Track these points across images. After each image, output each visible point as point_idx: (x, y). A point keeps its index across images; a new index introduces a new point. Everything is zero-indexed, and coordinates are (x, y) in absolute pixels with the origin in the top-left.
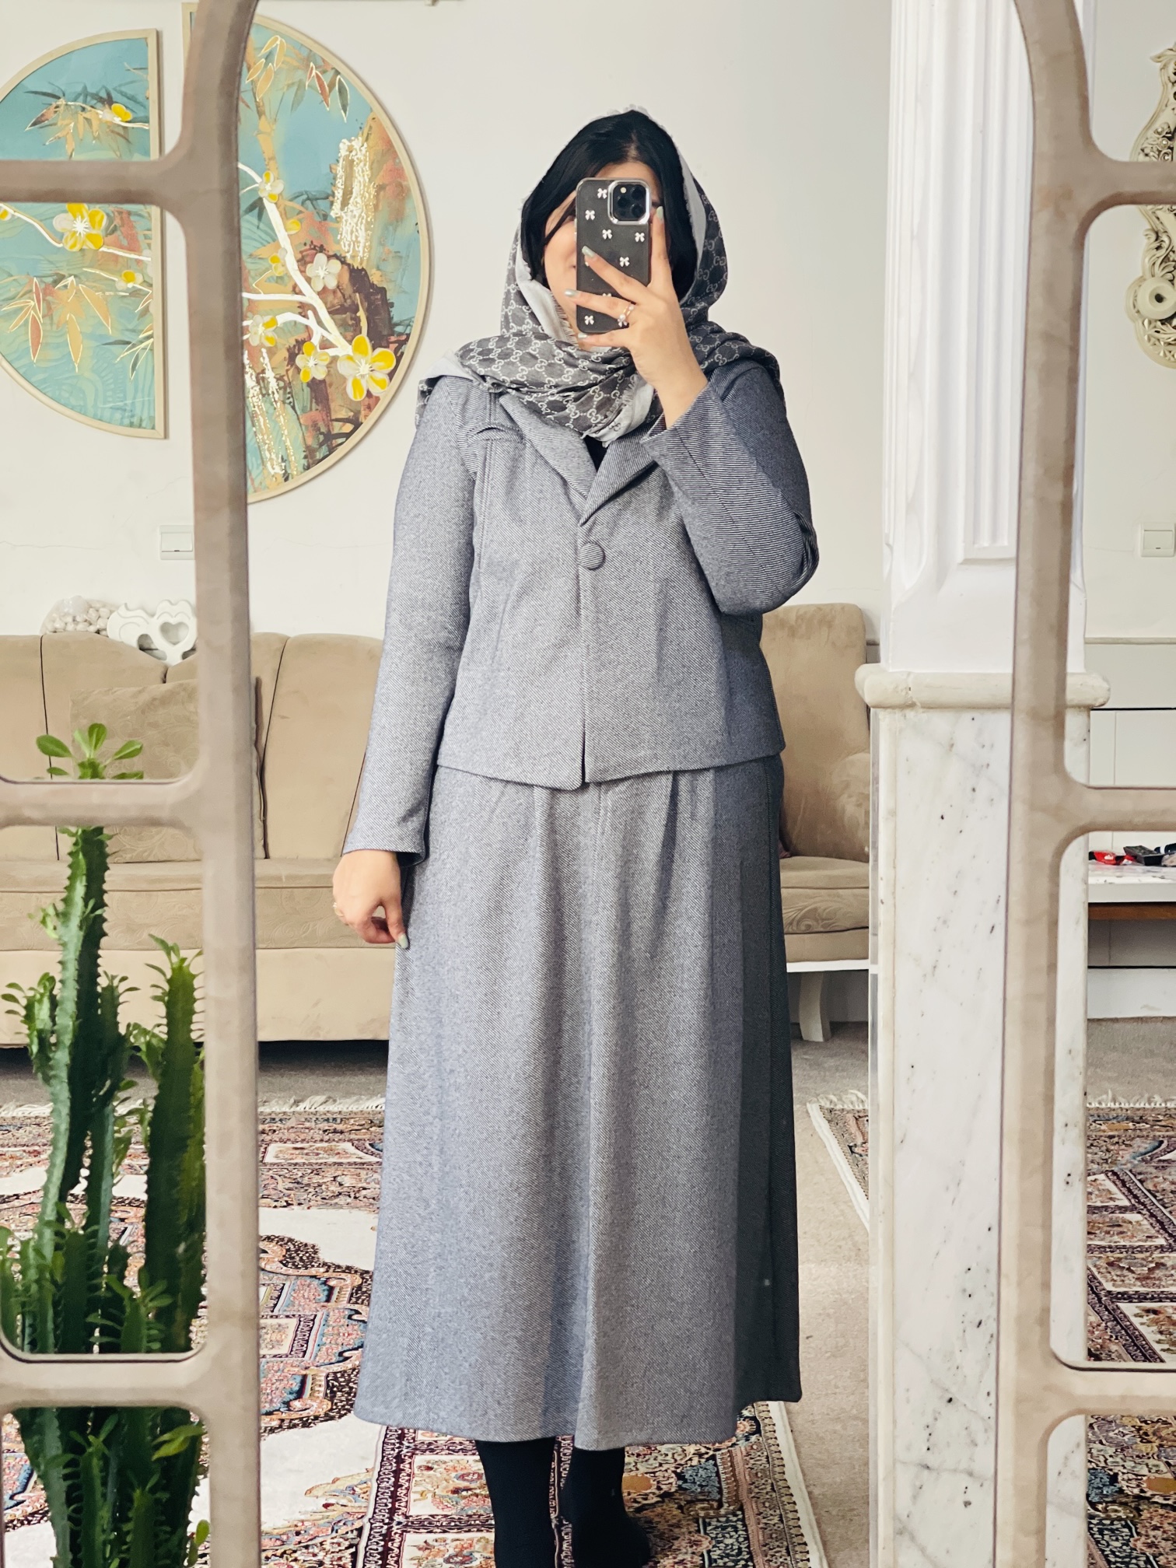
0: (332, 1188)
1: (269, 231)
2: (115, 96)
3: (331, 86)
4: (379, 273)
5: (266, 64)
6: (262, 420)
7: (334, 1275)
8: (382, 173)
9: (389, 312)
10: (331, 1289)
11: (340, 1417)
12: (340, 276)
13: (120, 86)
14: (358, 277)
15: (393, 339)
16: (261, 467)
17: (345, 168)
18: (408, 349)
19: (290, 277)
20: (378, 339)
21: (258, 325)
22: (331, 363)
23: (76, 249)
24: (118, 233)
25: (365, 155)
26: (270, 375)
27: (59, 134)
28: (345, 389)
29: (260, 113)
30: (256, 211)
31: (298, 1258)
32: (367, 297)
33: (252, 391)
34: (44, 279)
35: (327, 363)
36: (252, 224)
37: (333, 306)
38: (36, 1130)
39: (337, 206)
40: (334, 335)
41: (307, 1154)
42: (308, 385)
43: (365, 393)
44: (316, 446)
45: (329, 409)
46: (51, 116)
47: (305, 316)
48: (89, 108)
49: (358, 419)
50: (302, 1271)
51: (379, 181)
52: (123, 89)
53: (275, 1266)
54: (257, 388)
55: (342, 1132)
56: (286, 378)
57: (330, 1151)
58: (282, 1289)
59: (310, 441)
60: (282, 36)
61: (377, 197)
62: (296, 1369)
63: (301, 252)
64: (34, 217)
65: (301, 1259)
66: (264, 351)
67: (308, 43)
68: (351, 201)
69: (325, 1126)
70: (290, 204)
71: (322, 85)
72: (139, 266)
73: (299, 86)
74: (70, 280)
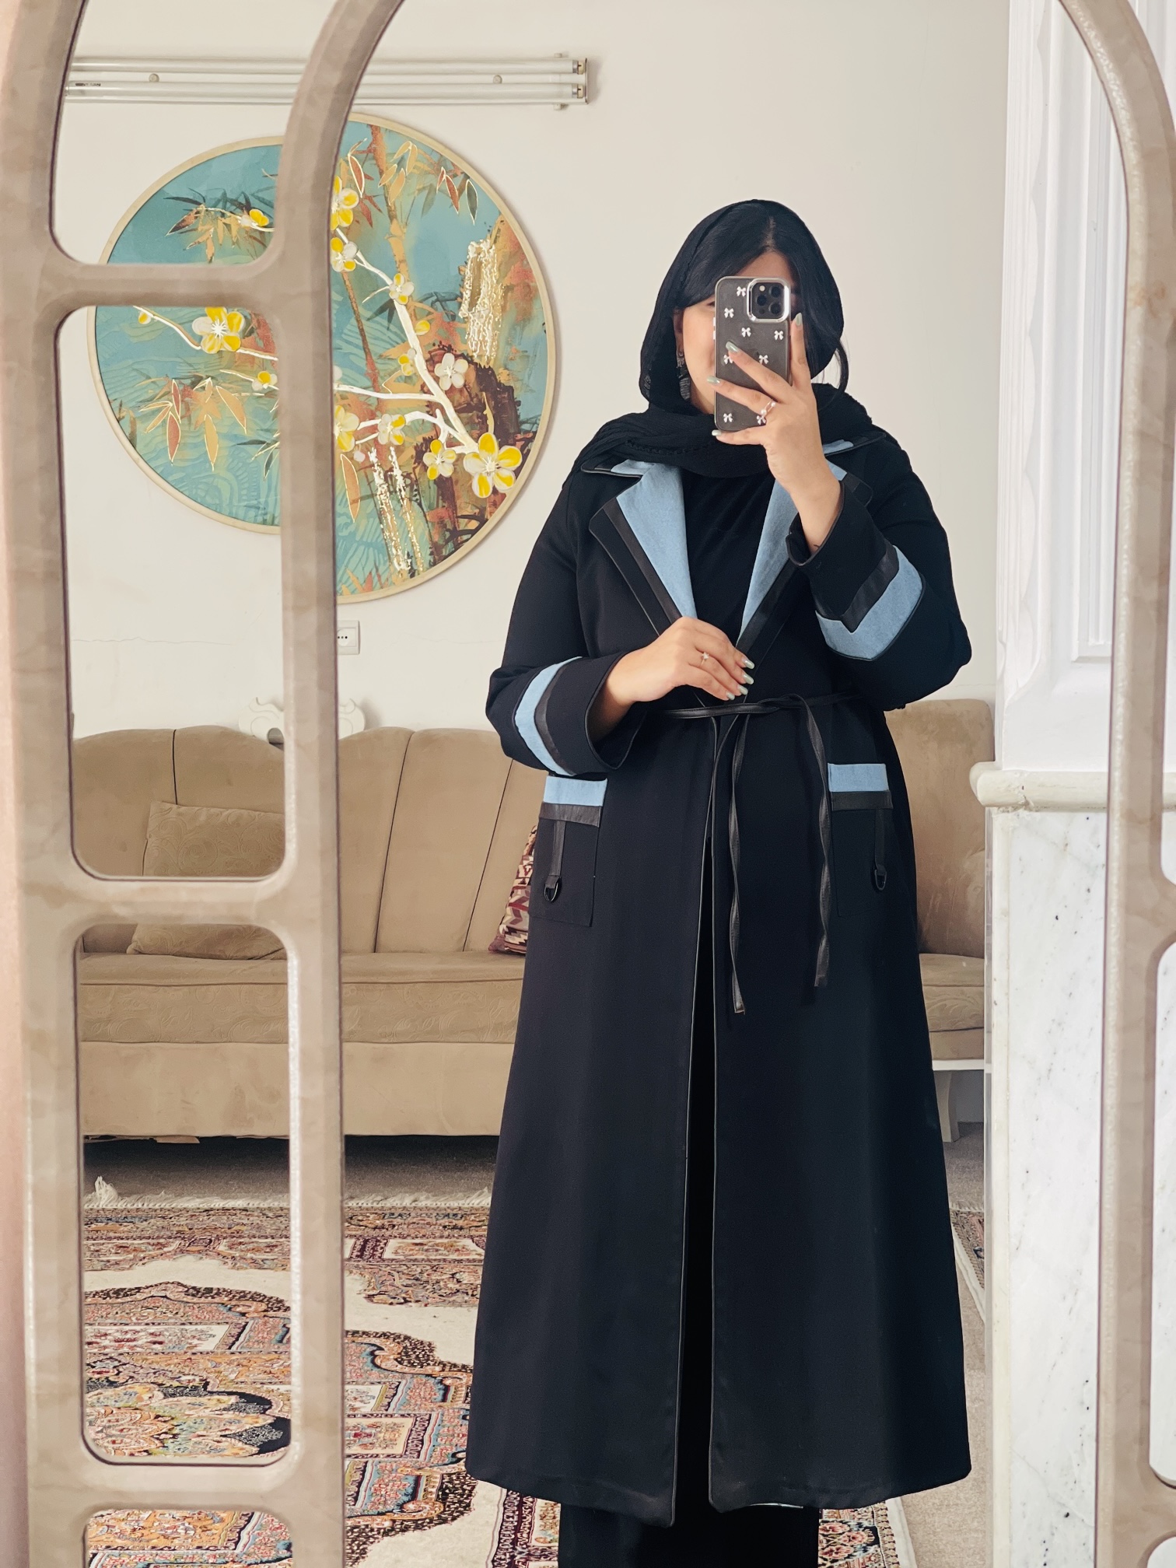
0: (450, 1285)
1: (399, 332)
2: (253, 201)
3: (461, 191)
4: (508, 372)
5: (398, 170)
6: (389, 517)
7: (450, 1374)
8: (509, 275)
9: (516, 410)
10: (447, 1389)
11: (454, 1519)
12: (466, 375)
13: (259, 191)
14: (484, 375)
15: (519, 436)
16: (388, 563)
17: (473, 270)
18: (535, 447)
19: (419, 377)
20: (505, 437)
21: (387, 425)
22: (457, 460)
23: (214, 351)
24: (255, 335)
25: (493, 257)
26: (397, 473)
27: (200, 240)
28: (471, 486)
29: (392, 217)
30: (386, 313)
31: (414, 1356)
32: (494, 396)
33: (380, 489)
34: (183, 381)
35: (453, 460)
36: (381, 325)
37: (460, 404)
38: (160, 1223)
39: (465, 306)
40: (460, 432)
41: (427, 1250)
42: (435, 482)
43: (491, 490)
44: (441, 542)
45: (456, 506)
46: (191, 220)
47: (433, 415)
48: (228, 214)
49: (484, 516)
50: (418, 1369)
51: (507, 282)
52: (260, 195)
53: (390, 1364)
54: (385, 486)
55: (461, 1228)
56: (413, 476)
57: (450, 1247)
58: (397, 1387)
59: (436, 538)
60: (412, 141)
61: (505, 297)
62: (409, 1469)
63: (430, 352)
64: (173, 320)
65: (417, 1357)
66: (392, 449)
67: (440, 149)
68: (478, 302)
69: (446, 1222)
70: (420, 305)
71: (451, 189)
72: (274, 368)
73: (430, 190)
74: (208, 382)
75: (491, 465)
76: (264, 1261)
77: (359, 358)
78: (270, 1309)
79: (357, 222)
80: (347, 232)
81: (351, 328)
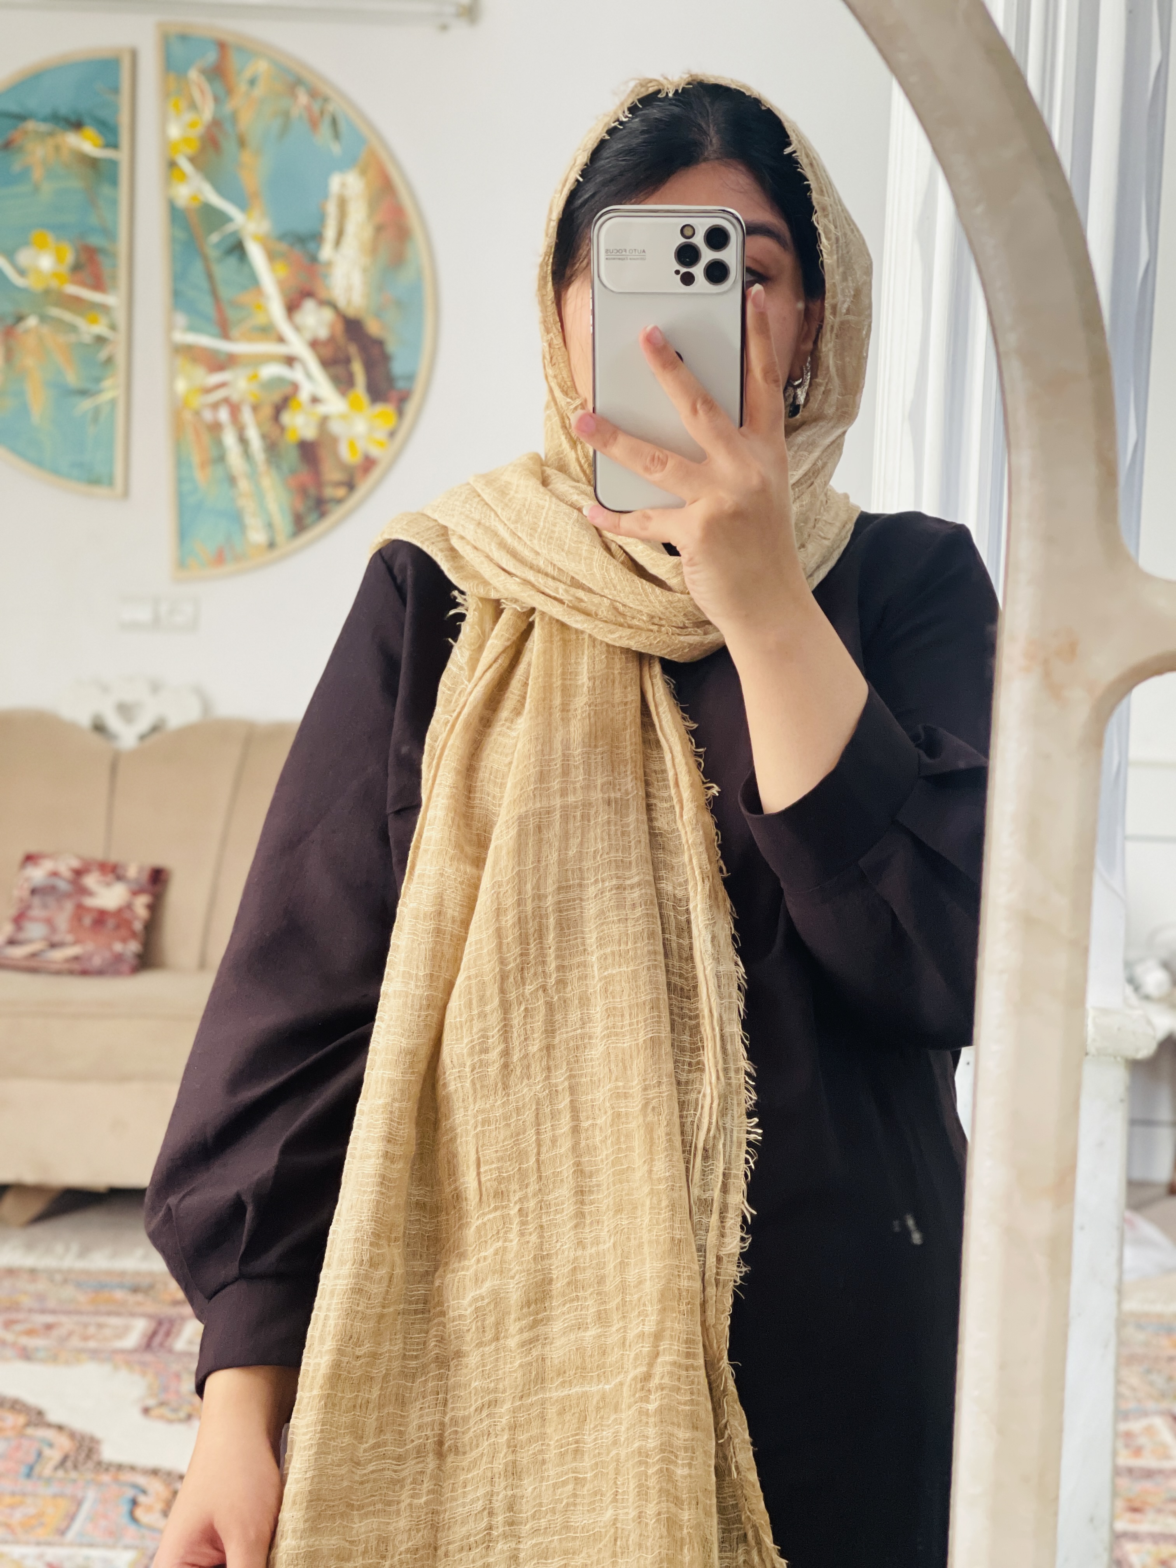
1: (252, 275)
2: (86, 119)
3: (323, 116)
4: (376, 324)
5: (250, 91)
8: (379, 212)
9: (388, 366)
12: (332, 327)
13: (93, 107)
14: (354, 327)
15: (393, 394)
16: (241, 534)
17: (336, 205)
18: (411, 406)
19: (275, 325)
20: (377, 394)
21: (239, 380)
22: (321, 421)
23: (38, 288)
24: (85, 270)
25: (361, 192)
26: (252, 433)
28: (338, 450)
29: (242, 144)
30: (237, 254)
32: (362, 349)
33: (232, 451)
34: (5, 319)
35: (317, 421)
36: (231, 268)
37: (325, 358)
39: (328, 246)
40: (325, 389)
42: (296, 445)
43: (362, 454)
44: (304, 511)
45: (321, 472)
46: (18, 137)
47: (292, 369)
48: (59, 132)
49: (353, 483)
51: (377, 221)
52: (94, 111)
54: (238, 447)
56: (270, 436)
59: (298, 506)
60: (267, 58)
61: (375, 237)
63: (288, 298)
66: (247, 406)
67: (295, 67)
68: (345, 241)
70: (278, 244)
71: (311, 115)
72: (104, 309)
73: (286, 115)
74: (32, 322)
75: (360, 426)
76: (37, 1349)
77: (206, 304)
78: (28, 1424)
79: (203, 149)
80: (192, 160)
81: (197, 270)
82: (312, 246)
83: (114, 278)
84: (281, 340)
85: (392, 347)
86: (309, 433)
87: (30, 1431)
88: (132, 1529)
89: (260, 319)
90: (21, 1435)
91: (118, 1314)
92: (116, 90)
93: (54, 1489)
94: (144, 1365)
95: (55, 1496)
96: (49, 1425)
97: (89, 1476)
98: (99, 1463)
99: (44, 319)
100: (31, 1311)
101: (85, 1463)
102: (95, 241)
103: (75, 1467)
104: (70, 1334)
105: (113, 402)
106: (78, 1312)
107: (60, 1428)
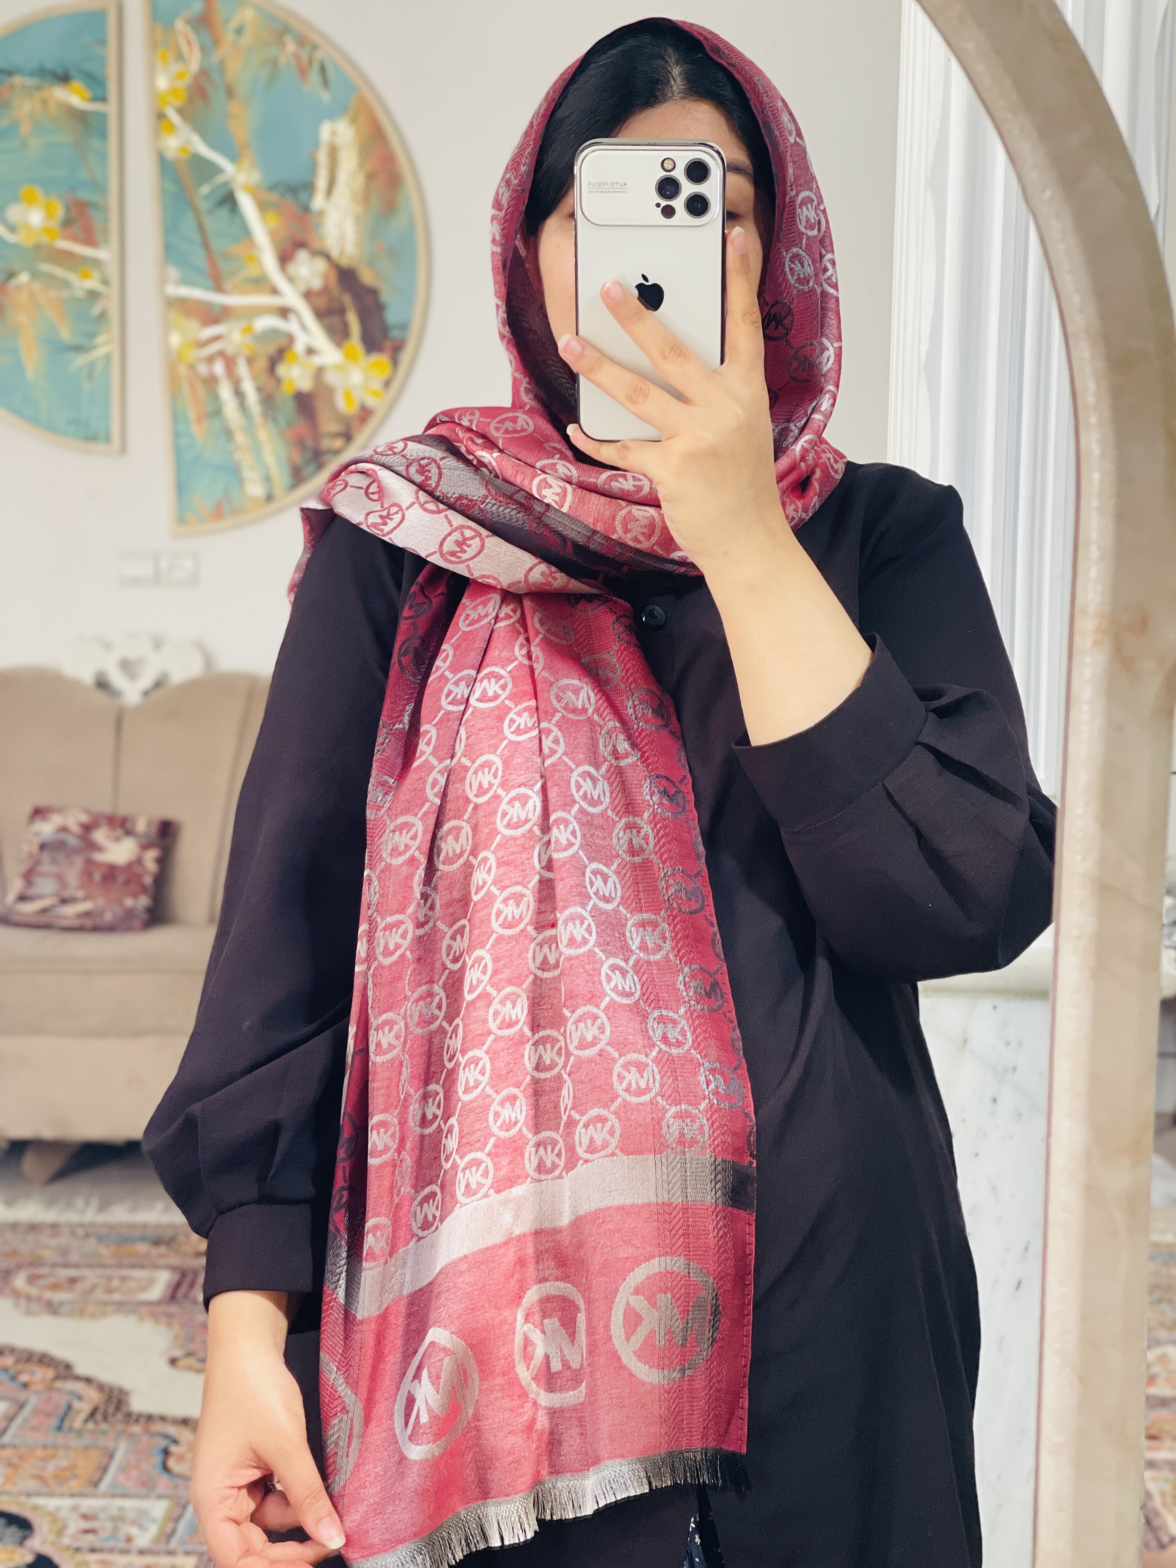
1: (243, 227)
2: (73, 72)
3: (310, 63)
4: (371, 272)
5: (236, 40)
8: (371, 160)
9: (383, 315)
12: (326, 277)
13: (79, 60)
14: (347, 276)
15: (387, 343)
16: (239, 488)
17: (327, 154)
18: (405, 355)
19: (268, 278)
20: (372, 343)
21: (232, 333)
22: (317, 372)
23: (29, 244)
24: (75, 225)
25: (351, 140)
26: (248, 386)
27: (16, 117)
28: (334, 401)
29: (231, 95)
30: (228, 205)
32: (357, 298)
33: (228, 405)
35: (313, 372)
36: (222, 219)
37: (319, 309)
39: (319, 196)
40: (321, 339)
42: (293, 398)
43: (358, 405)
44: (301, 463)
45: (317, 423)
46: (6, 96)
47: (286, 320)
48: (45, 87)
49: (350, 434)
51: (369, 168)
52: (81, 65)
54: (233, 399)
56: (266, 390)
59: (296, 459)
60: (251, 5)
61: (367, 185)
63: (281, 249)
66: (242, 359)
67: (284, 15)
68: (336, 190)
70: (268, 195)
71: (299, 63)
72: (96, 263)
73: (274, 63)
74: (23, 278)
75: (356, 377)
76: (61, 1303)
77: (199, 258)
78: (57, 1378)
79: (190, 100)
80: (180, 111)
81: (188, 222)
82: (303, 196)
83: (105, 232)
84: (275, 291)
85: (386, 296)
86: (305, 384)
87: (59, 1384)
88: (164, 1478)
89: (252, 271)
90: (50, 1388)
91: (142, 1267)
92: (103, 43)
93: (86, 1440)
94: (170, 1316)
95: (86, 1448)
96: (78, 1378)
97: (120, 1427)
98: (129, 1415)
99: (35, 275)
100: (54, 1265)
101: (114, 1415)
102: (84, 195)
103: (105, 1418)
104: (94, 1287)
105: (108, 357)
106: (102, 1266)
107: (88, 1380)
